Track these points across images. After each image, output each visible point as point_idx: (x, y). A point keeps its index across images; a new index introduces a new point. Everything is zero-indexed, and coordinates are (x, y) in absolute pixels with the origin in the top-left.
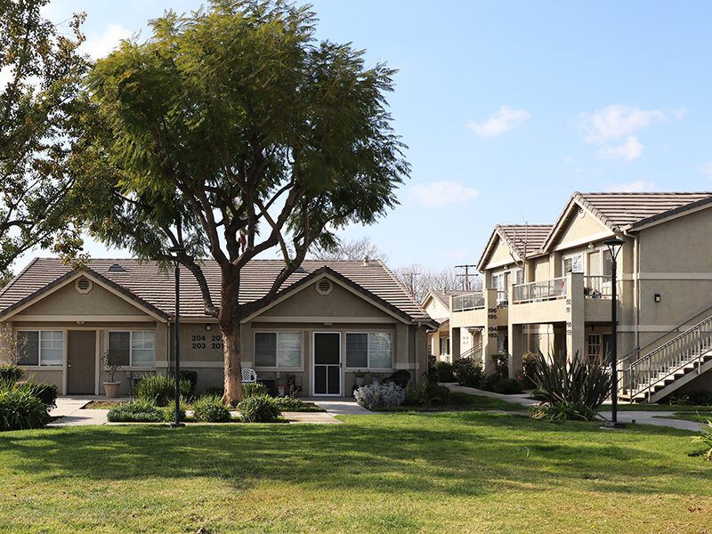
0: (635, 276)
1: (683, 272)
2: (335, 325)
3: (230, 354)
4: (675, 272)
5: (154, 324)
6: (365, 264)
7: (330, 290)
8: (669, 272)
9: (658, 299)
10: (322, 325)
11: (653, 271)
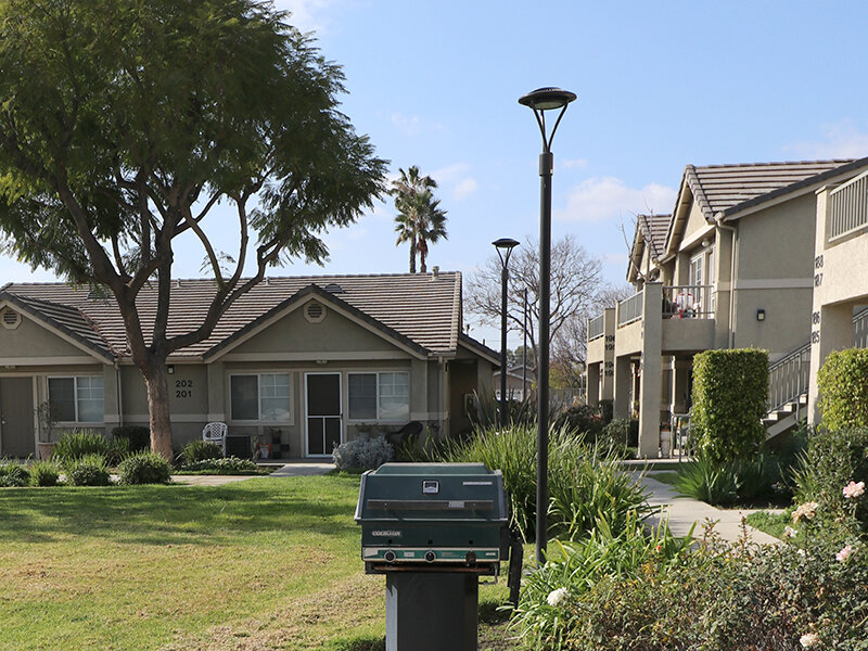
0: (733, 285)
1: (801, 277)
2: (330, 363)
3: (154, 403)
4: (787, 277)
5: (98, 367)
6: (434, 279)
7: (322, 317)
8: (781, 277)
9: (761, 316)
10: (313, 363)
11: (756, 277)
